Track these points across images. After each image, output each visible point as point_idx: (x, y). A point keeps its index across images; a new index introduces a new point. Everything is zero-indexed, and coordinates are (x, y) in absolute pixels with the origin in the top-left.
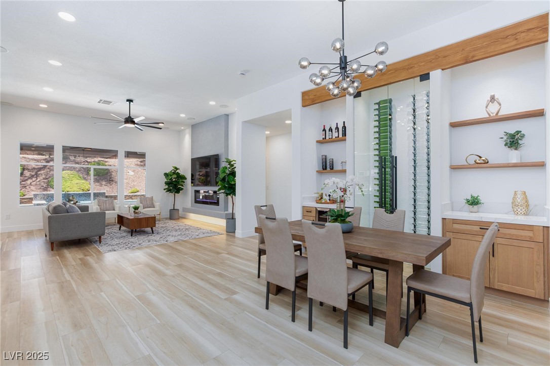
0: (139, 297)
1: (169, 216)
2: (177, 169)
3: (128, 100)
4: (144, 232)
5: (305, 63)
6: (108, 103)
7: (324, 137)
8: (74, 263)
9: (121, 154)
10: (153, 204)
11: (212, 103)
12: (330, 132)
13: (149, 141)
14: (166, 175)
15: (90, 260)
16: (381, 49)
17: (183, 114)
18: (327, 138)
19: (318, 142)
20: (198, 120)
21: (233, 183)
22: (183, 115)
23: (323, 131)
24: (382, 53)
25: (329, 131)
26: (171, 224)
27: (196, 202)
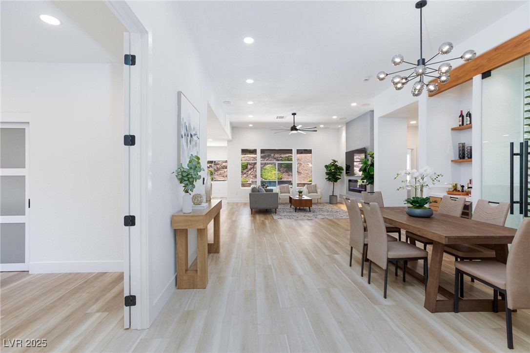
0: (280, 243)
1: (329, 201)
2: (335, 161)
3: (293, 114)
4: (305, 210)
5: (382, 76)
6: (282, 117)
7: (461, 123)
8: (258, 222)
9: (294, 152)
10: (316, 190)
11: (354, 104)
12: (468, 118)
13: (312, 141)
14: (326, 167)
15: (267, 222)
16: (446, 48)
17: (335, 115)
18: (465, 124)
19: (453, 129)
20: (349, 119)
21: (372, 173)
22: (335, 117)
23: (460, 117)
24: (446, 52)
25: (467, 116)
26: (329, 207)
27: (350, 190)
